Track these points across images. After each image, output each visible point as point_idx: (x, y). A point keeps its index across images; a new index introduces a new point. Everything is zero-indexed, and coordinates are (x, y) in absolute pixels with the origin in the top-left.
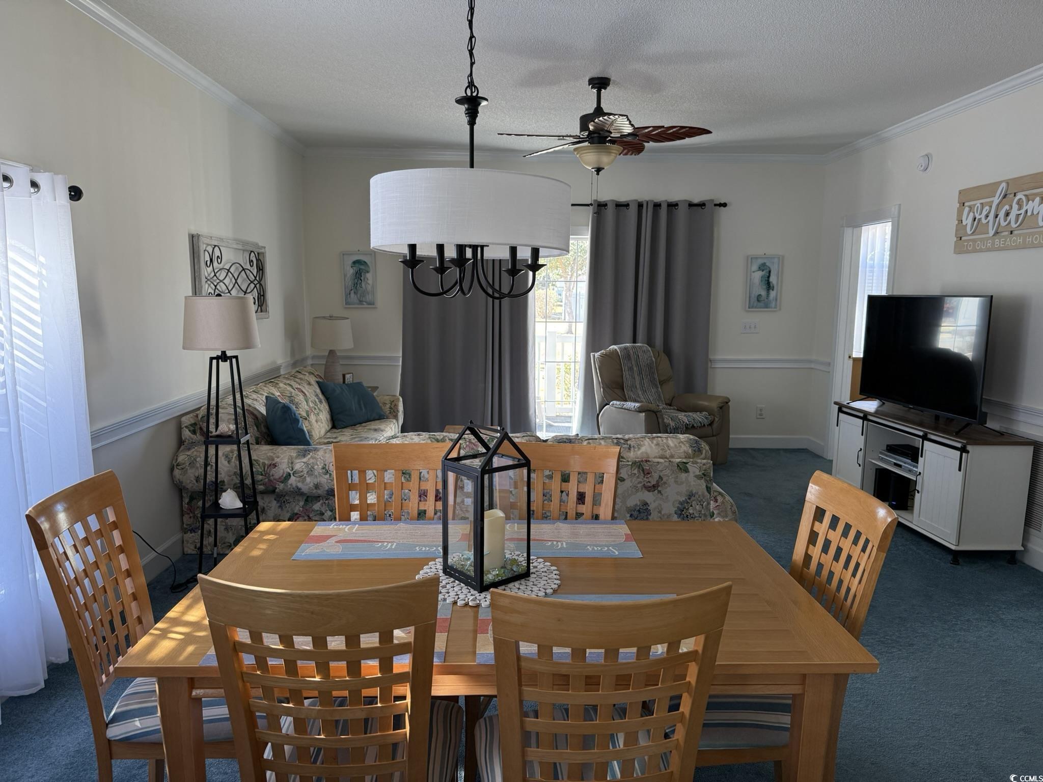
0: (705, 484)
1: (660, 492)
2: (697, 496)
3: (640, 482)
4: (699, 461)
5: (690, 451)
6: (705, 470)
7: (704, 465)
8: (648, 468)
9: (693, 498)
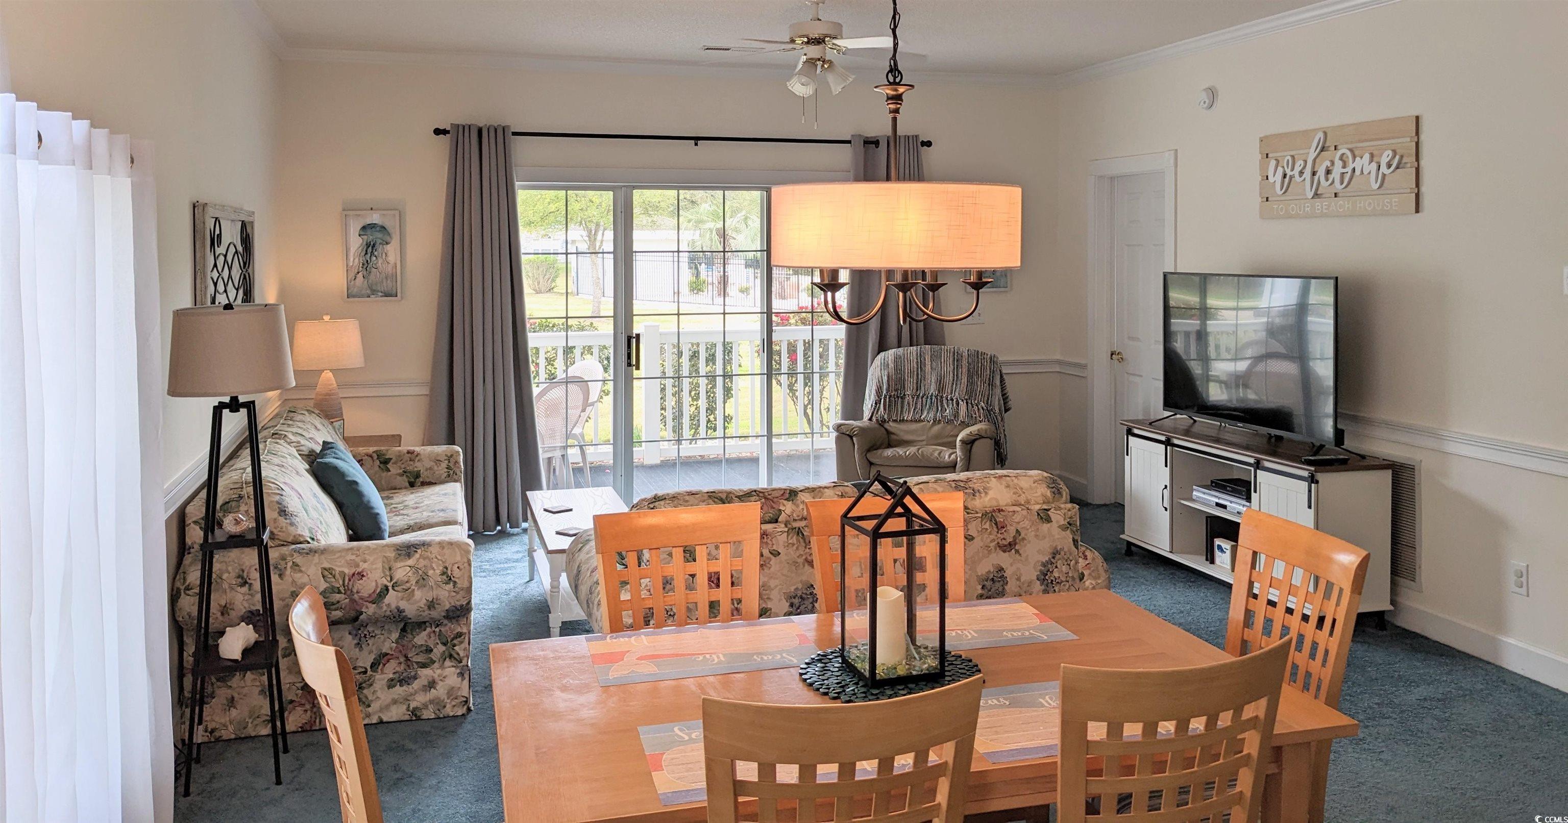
0: (1071, 537)
1: (1017, 551)
2: (1062, 553)
3: (993, 540)
4: (1062, 506)
5: (1049, 494)
6: (1070, 518)
7: (1069, 510)
8: (1002, 520)
9: (1058, 557)
